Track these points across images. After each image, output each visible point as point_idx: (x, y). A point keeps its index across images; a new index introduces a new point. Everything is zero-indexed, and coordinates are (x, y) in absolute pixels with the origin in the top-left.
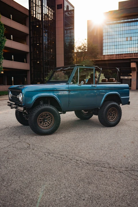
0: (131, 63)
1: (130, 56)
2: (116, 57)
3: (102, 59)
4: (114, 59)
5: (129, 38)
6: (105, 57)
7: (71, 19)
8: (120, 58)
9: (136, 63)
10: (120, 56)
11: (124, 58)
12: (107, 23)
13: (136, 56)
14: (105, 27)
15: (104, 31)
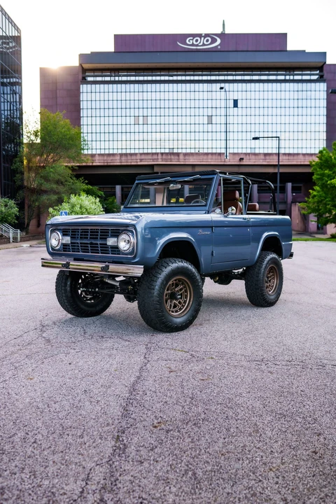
1: (153, 160)
2: (120, 159)
3: (88, 164)
4: (115, 164)
5: (141, 118)
6: (94, 158)
7: (14, 60)
8: (129, 164)
10: (129, 157)
11: (139, 163)
12: (89, 79)
13: (166, 160)
14: (84, 88)
15: (83, 97)
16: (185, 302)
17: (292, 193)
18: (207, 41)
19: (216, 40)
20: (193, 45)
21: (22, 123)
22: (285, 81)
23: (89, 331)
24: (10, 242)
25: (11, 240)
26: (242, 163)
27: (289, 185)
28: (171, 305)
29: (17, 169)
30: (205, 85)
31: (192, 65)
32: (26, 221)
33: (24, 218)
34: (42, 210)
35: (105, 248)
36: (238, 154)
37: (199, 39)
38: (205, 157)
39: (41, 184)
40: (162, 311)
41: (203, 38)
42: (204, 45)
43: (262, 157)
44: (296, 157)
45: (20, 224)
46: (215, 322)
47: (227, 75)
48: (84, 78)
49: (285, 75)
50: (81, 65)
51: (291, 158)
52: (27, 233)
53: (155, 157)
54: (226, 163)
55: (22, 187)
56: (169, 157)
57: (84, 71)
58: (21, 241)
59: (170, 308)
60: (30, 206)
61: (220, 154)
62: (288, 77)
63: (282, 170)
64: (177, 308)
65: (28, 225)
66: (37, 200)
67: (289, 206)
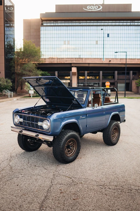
0: (72, 68)
2: (57, 61)
3: (43, 63)
4: (55, 63)
5: (67, 42)
6: (46, 60)
7: (12, 18)
8: (61, 63)
9: (76, 68)
10: (61, 60)
11: (65, 62)
12: (44, 24)
13: (77, 61)
14: (42, 28)
15: (42, 32)
16: (73, 149)
17: (133, 75)
18: (96, 7)
19: (100, 7)
20: (90, 9)
21: (14, 45)
22: (130, 25)
23: (31, 161)
24: (8, 98)
25: (9, 96)
26: (110, 63)
27: (131, 72)
28: (67, 151)
29: (12, 65)
30: (95, 27)
31: (90, 18)
32: (16, 88)
33: (15, 86)
34: (23, 83)
35: (37, 126)
36: (109, 59)
37: (92, 6)
38: (94, 60)
39: (22, 72)
40: (64, 155)
41: (94, 6)
42: (95, 9)
43: (119, 60)
44: (134, 60)
45: (13, 89)
46: (87, 156)
47: (105, 23)
48: (42, 24)
49: (130, 23)
50: (41, 18)
51: (132, 60)
52: (16, 93)
53: (72, 60)
54: (103, 63)
55: (14, 73)
56: (78, 60)
57: (42, 21)
58: (13, 97)
59: (67, 152)
60: (17, 81)
61: (101, 59)
62: (132, 24)
63: (128, 66)
64: (70, 152)
65: (17, 89)
66: (20, 79)
67: (131, 81)
